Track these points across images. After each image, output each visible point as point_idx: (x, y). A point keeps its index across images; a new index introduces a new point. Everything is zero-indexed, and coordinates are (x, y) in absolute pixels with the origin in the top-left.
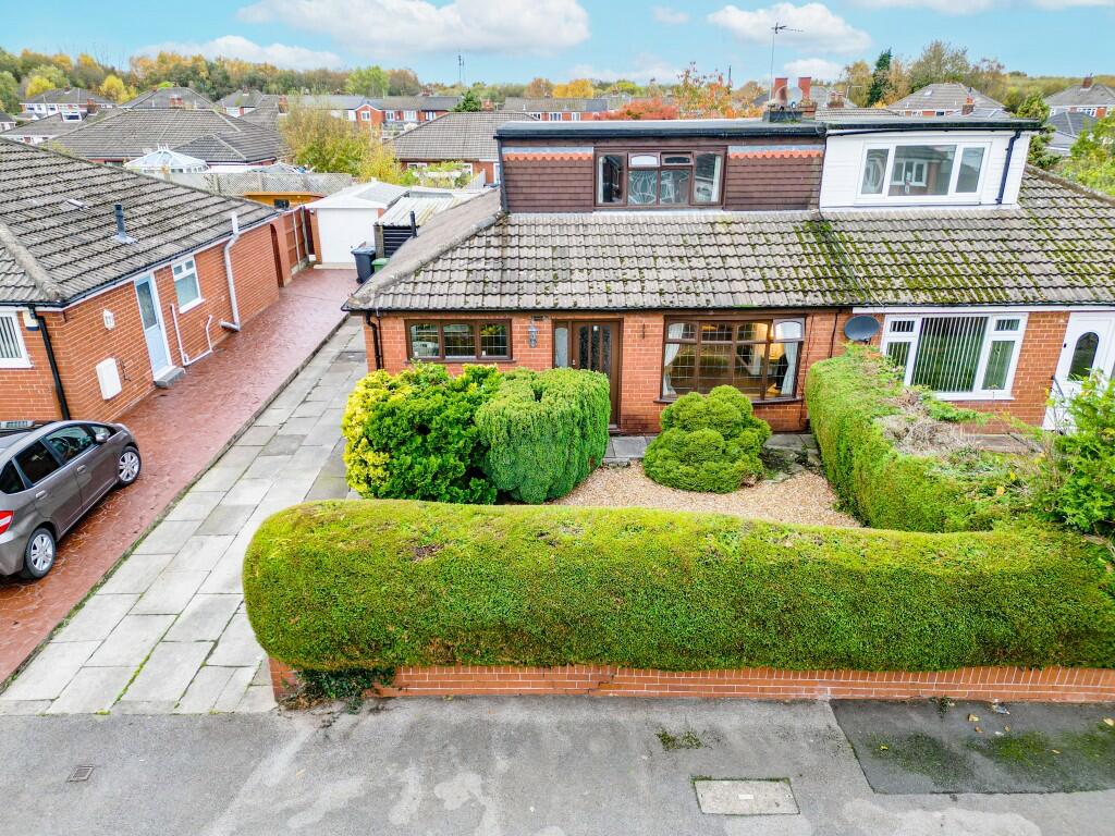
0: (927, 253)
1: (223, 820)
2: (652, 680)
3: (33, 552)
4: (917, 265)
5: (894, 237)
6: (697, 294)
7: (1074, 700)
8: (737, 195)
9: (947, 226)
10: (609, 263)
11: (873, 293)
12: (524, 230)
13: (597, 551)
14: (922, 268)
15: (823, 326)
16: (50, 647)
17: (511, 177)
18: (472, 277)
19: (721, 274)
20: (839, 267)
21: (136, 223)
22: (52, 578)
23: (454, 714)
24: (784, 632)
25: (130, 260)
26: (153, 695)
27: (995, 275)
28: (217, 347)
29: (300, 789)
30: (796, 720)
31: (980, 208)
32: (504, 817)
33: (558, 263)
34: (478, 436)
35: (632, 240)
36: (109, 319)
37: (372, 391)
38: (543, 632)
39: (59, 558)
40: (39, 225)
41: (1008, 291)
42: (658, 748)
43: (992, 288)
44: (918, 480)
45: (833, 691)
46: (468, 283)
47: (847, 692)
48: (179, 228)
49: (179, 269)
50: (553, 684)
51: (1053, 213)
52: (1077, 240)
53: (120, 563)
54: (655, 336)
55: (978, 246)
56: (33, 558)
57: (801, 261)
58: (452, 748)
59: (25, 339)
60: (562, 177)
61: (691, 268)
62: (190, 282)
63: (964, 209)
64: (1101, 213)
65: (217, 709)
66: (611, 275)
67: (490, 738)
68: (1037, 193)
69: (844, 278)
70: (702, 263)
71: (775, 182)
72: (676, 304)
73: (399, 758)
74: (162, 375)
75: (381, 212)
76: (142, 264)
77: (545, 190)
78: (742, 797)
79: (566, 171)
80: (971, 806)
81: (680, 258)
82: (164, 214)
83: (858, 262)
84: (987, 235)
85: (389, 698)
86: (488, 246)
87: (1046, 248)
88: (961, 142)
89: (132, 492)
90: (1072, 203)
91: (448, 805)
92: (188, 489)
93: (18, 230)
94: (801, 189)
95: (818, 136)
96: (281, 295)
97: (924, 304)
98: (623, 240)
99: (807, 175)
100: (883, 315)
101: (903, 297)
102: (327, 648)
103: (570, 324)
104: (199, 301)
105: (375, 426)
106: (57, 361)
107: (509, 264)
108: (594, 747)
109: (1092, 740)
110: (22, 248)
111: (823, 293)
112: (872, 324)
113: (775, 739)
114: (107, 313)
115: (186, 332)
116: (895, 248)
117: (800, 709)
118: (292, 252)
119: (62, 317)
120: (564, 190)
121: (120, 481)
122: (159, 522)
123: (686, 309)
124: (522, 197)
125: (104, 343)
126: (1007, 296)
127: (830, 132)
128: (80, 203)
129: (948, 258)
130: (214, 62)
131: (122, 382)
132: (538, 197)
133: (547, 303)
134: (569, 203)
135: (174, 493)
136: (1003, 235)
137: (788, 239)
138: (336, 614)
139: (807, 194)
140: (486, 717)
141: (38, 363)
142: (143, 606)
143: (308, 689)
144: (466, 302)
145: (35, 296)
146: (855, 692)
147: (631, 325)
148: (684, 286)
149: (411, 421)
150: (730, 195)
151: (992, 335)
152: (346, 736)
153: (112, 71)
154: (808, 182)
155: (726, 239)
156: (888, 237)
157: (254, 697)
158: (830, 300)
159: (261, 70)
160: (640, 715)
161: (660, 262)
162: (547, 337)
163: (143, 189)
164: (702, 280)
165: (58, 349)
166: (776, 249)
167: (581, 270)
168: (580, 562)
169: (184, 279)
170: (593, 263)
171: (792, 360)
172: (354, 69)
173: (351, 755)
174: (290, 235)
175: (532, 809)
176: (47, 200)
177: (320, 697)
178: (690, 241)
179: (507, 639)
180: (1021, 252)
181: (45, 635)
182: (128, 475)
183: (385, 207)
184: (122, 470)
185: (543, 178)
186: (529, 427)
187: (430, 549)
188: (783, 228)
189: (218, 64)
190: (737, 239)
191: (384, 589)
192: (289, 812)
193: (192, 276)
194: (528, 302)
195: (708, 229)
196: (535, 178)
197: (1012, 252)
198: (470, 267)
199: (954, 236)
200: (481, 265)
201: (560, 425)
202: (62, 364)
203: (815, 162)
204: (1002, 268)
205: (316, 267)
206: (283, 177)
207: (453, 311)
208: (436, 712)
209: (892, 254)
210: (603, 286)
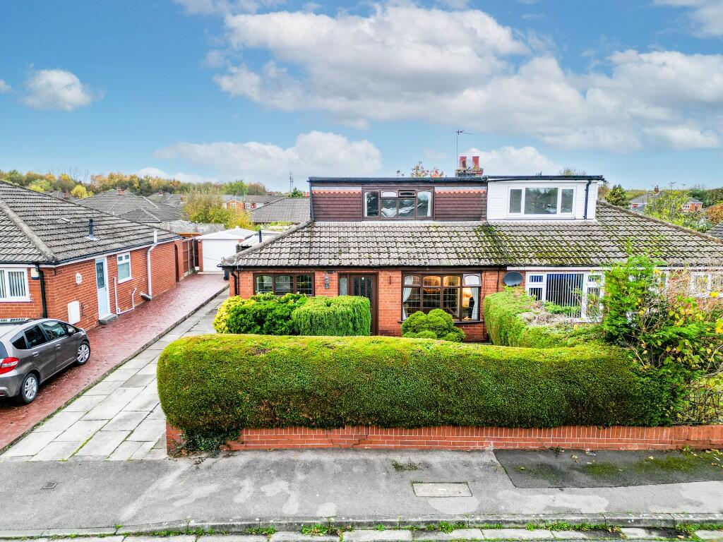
0: (547, 241)
1: (134, 504)
2: (390, 438)
3: (26, 386)
4: (541, 247)
5: (529, 234)
6: (420, 260)
7: (632, 449)
8: (441, 213)
9: (557, 228)
10: (371, 244)
11: (518, 259)
12: (323, 229)
13: (357, 351)
14: (545, 248)
15: (491, 279)
16: (32, 434)
17: (317, 202)
18: (293, 251)
19: (433, 250)
20: (499, 247)
21: (99, 232)
22: (35, 404)
23: (274, 457)
24: (459, 394)
25: (95, 248)
26: (94, 453)
27: (584, 252)
28: (137, 307)
29: (181, 490)
30: (473, 459)
31: (575, 221)
32: (301, 499)
33: (342, 245)
34: (293, 326)
35: (383, 234)
36: (79, 278)
37: (232, 303)
38: (326, 395)
39: (39, 396)
40: (44, 227)
41: (592, 259)
42: (393, 470)
43: (583, 258)
44: (539, 337)
45: (495, 444)
46: (290, 253)
47: (502, 444)
48: (123, 237)
49: (121, 259)
50: (332, 441)
51: (615, 223)
52: (630, 236)
53: (75, 399)
54: (397, 283)
55: (574, 238)
56: (26, 390)
57: (477, 244)
58: (272, 471)
59: (29, 285)
60: (345, 203)
61: (416, 248)
62: (126, 266)
63: (567, 221)
64: (642, 224)
65: (132, 458)
66: (371, 250)
67: (294, 467)
68: (606, 214)
69: (501, 253)
70: (422, 245)
71: (461, 206)
72: (408, 264)
73: (241, 475)
74: (105, 317)
75: (241, 241)
76: (102, 250)
77: (334, 209)
78: (439, 489)
79: (347, 199)
80: (571, 493)
81: (410, 243)
82: (115, 230)
83: (509, 245)
84: (580, 233)
85: (235, 451)
86: (302, 237)
87: (612, 239)
88: (561, 186)
89: (83, 368)
90: (626, 219)
91: (268, 495)
92: (117, 367)
93: (34, 229)
94: (476, 210)
95: (483, 182)
96: (177, 285)
97: (547, 265)
98: (378, 234)
99: (478, 202)
100: (524, 271)
101: (534, 262)
102: (203, 406)
103: (348, 276)
104: (130, 278)
105: (234, 319)
106: (47, 298)
107: (314, 244)
108: (355, 470)
109: (641, 465)
110: (36, 237)
111: (490, 260)
112: (518, 277)
113: (461, 467)
114: (78, 275)
115: (121, 295)
116: (529, 239)
117: (476, 454)
118: (186, 263)
119: (53, 271)
120: (346, 209)
121: (77, 361)
122: (99, 382)
123: (413, 266)
124: (322, 213)
125: (73, 291)
126: (592, 262)
127: (489, 179)
128: (68, 220)
129: (558, 243)
130: (143, 178)
131: (81, 317)
132: (331, 213)
133: (336, 263)
134: (349, 216)
135: (109, 368)
136: (589, 233)
137: (470, 234)
138: (209, 383)
139: (479, 213)
140: (292, 458)
141: (35, 299)
142: (89, 416)
143: (187, 445)
144: (289, 263)
145: (40, 259)
146: (507, 444)
147: (383, 277)
148: (412, 256)
149: (254, 315)
150: (437, 213)
151: (587, 284)
152: (209, 467)
153: (80, 183)
154: (479, 206)
155: (436, 234)
156: (525, 234)
157: (154, 453)
158: (493, 262)
159: (171, 183)
160: (383, 456)
161: (399, 244)
162: (335, 283)
163: (104, 218)
164: (422, 253)
165: (48, 290)
166: (463, 239)
167: (355, 248)
168: (347, 356)
169: (123, 264)
170: (361, 244)
171: (476, 300)
172: (227, 183)
173: (212, 475)
174: (185, 253)
175: (317, 495)
176: (50, 217)
177: (194, 450)
178: (415, 234)
179: (306, 401)
180: (599, 241)
181: (29, 428)
182: (82, 359)
183: (243, 238)
184: (79, 355)
185: (334, 203)
186: (322, 319)
187: (264, 351)
188: (467, 229)
189: (145, 179)
190: (441, 234)
191: (237, 369)
192: (174, 500)
193: (128, 263)
194: (324, 262)
195: (426, 229)
196: (329, 203)
197: (594, 241)
198: (292, 246)
199: (561, 234)
200: (299, 245)
201: (340, 319)
202: (49, 299)
203: (483, 196)
204: (588, 248)
205: (199, 273)
206: (182, 226)
207: (281, 267)
208: (263, 456)
209: (528, 241)
210: (367, 255)
